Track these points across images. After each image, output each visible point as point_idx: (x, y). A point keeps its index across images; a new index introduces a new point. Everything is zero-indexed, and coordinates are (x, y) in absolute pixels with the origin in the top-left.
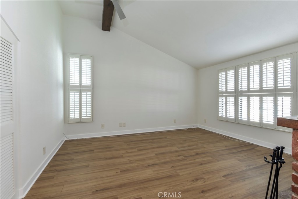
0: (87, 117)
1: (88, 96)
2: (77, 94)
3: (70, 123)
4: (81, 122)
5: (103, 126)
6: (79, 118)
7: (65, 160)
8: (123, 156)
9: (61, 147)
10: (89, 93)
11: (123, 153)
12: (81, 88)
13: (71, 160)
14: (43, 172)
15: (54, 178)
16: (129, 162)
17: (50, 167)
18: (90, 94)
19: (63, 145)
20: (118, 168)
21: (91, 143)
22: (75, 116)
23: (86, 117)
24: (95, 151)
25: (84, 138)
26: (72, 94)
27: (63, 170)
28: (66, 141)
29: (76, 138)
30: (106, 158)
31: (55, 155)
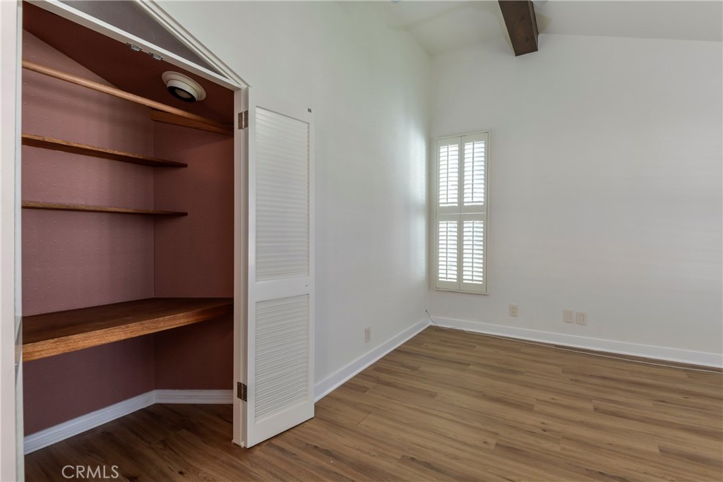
0: (474, 282)
1: (476, 231)
2: (453, 225)
3: (438, 290)
4: (459, 290)
5: (513, 311)
6: (456, 281)
7: (403, 365)
8: (533, 406)
9: (415, 337)
10: (479, 225)
11: (537, 400)
12: (461, 213)
13: (413, 369)
14: (360, 373)
15: (366, 391)
16: (539, 431)
17: (374, 369)
18: (482, 225)
19: (420, 334)
20: (497, 434)
21: (475, 347)
22: (449, 276)
23: (471, 282)
24: (471, 367)
25: (465, 329)
26: (442, 225)
27: (389, 384)
28: (430, 327)
29: (449, 327)
30: (484, 395)
31: (395, 350)
